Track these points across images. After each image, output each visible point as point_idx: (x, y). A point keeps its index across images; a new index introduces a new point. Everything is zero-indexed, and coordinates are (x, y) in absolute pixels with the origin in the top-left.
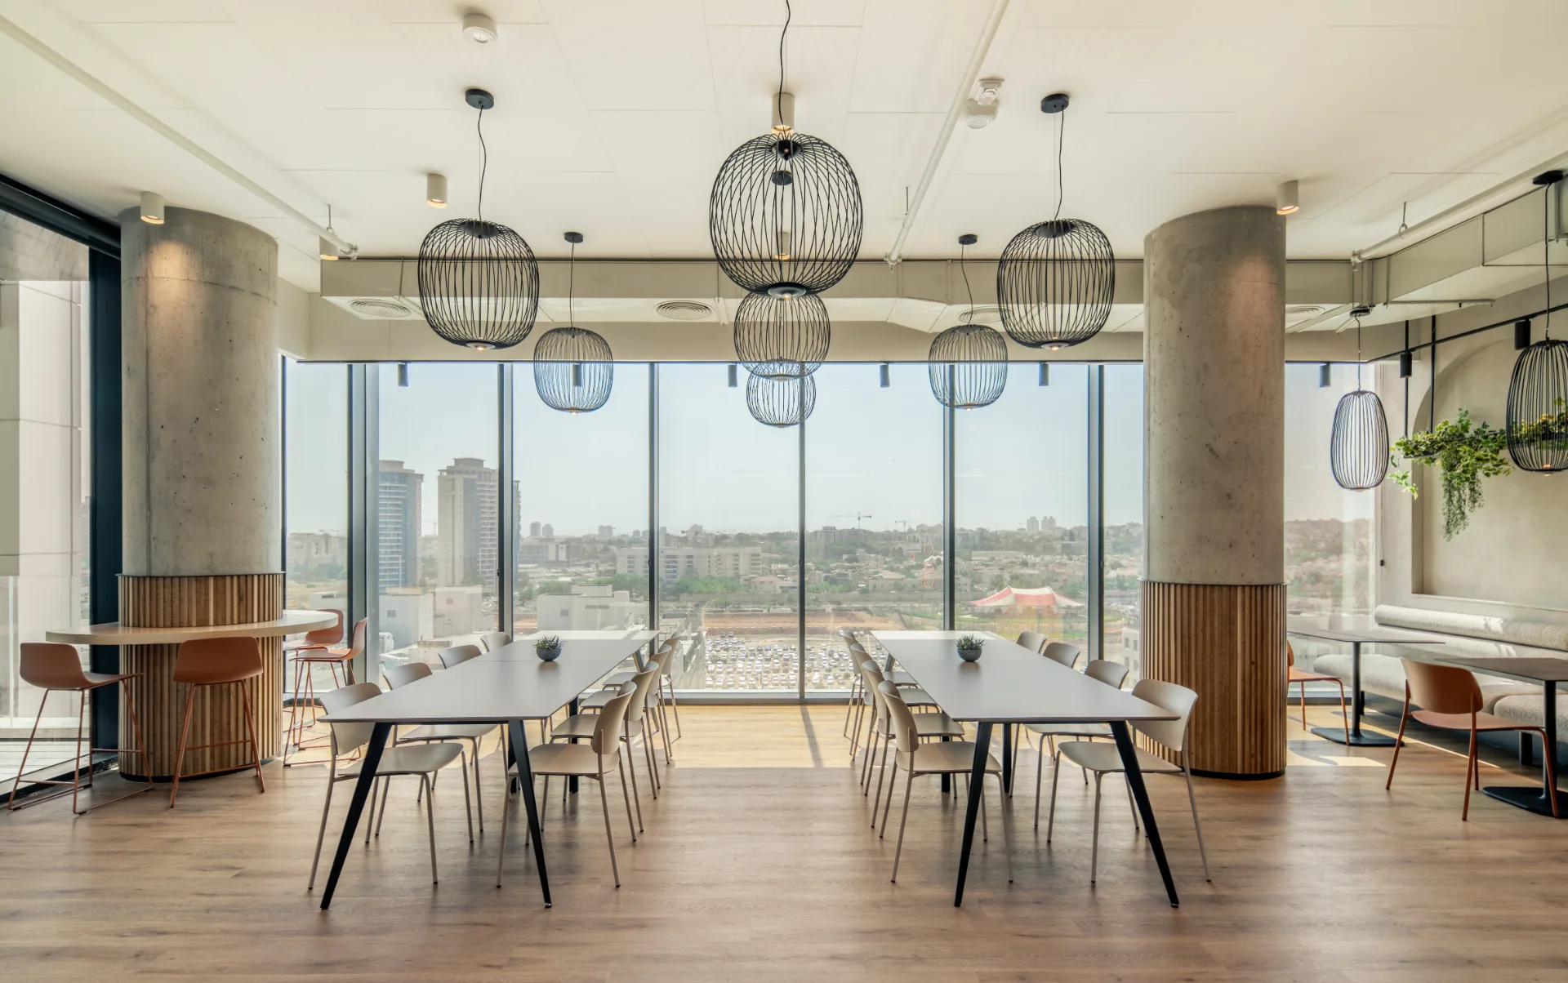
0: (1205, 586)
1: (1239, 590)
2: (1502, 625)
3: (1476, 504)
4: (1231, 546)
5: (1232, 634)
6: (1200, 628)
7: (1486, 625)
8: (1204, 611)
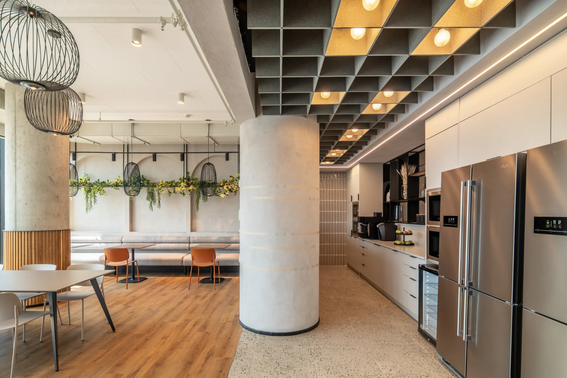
0: (49, 231)
1: (61, 232)
2: (101, 238)
3: (95, 203)
4: (58, 216)
5: (59, 248)
6: (47, 247)
7: (97, 239)
8: (49, 241)
